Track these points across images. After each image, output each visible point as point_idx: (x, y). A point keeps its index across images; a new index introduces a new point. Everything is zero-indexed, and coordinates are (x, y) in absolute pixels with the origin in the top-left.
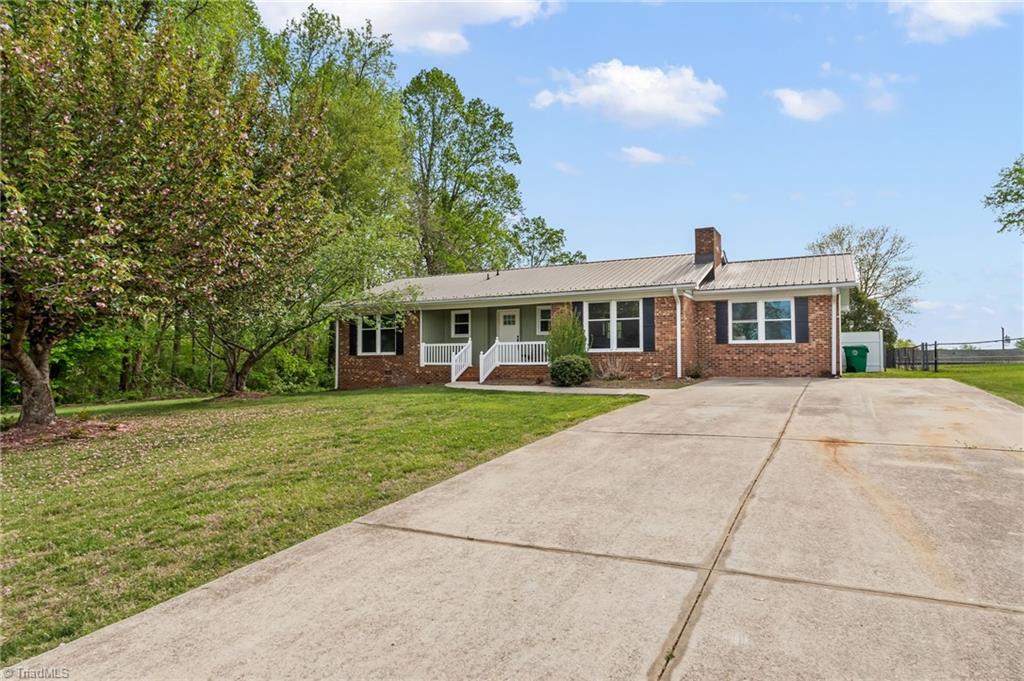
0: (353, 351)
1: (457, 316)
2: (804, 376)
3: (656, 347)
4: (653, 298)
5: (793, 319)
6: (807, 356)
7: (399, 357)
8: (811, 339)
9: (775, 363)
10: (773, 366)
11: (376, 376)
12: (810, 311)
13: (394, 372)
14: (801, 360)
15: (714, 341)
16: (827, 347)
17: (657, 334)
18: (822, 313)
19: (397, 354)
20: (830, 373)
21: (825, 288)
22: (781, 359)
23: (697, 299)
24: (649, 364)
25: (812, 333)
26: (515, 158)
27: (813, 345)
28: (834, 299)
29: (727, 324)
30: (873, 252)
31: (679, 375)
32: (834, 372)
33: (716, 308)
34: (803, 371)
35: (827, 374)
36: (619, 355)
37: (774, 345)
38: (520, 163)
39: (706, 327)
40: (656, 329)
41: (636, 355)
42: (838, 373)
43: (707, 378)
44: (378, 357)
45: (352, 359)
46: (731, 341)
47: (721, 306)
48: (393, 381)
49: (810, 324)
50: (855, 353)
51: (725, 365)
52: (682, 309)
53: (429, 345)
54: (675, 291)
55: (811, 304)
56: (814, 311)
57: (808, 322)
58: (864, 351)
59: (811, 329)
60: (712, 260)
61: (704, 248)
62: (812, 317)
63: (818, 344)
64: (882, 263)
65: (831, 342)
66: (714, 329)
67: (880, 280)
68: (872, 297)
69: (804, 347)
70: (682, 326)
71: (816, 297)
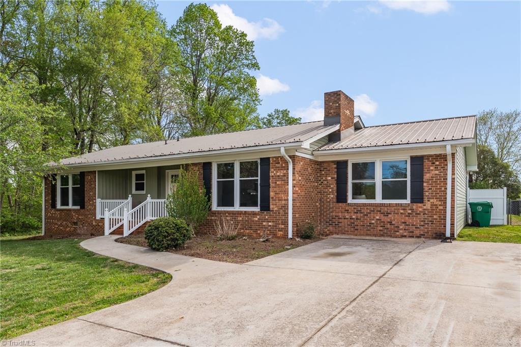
0: (54, 205)
1: (137, 175)
2: (418, 237)
3: (271, 207)
4: (269, 158)
5: (408, 179)
6: (422, 217)
7: (82, 211)
8: (426, 199)
9: (390, 223)
10: (389, 226)
11: (67, 226)
12: (426, 170)
13: (79, 223)
14: (416, 221)
15: (335, 200)
16: (441, 208)
17: (272, 194)
18: (437, 172)
19: (81, 208)
20: (444, 234)
21: (440, 147)
22: (396, 219)
23: (320, 159)
24: (264, 223)
25: (427, 194)
26: (255, 66)
27: (428, 205)
28: (449, 158)
29: (346, 183)
30: (508, 129)
31: (290, 236)
32: (448, 234)
33: (337, 168)
34: (417, 232)
35: (441, 237)
36: (240, 213)
37: (390, 205)
38: (259, 69)
39: (328, 186)
40: (271, 189)
41: (254, 214)
42: (452, 234)
43: (317, 239)
44: (69, 210)
45: (53, 211)
46: (350, 200)
47: (341, 166)
48: (79, 231)
49: (425, 184)
50: (480, 209)
51: (344, 223)
52: (294, 169)
53: (103, 201)
54: (283, 150)
55: (427, 163)
56: (429, 171)
57: (423, 182)
58: (488, 207)
59: (426, 189)
60: (339, 122)
61: (332, 111)
62: (427, 176)
63: (432, 205)
64: (514, 137)
65: (445, 203)
66: (335, 188)
67: (512, 149)
68: (506, 161)
69: (418, 207)
70: (294, 187)
71: (431, 156)
